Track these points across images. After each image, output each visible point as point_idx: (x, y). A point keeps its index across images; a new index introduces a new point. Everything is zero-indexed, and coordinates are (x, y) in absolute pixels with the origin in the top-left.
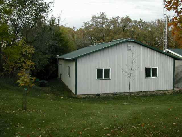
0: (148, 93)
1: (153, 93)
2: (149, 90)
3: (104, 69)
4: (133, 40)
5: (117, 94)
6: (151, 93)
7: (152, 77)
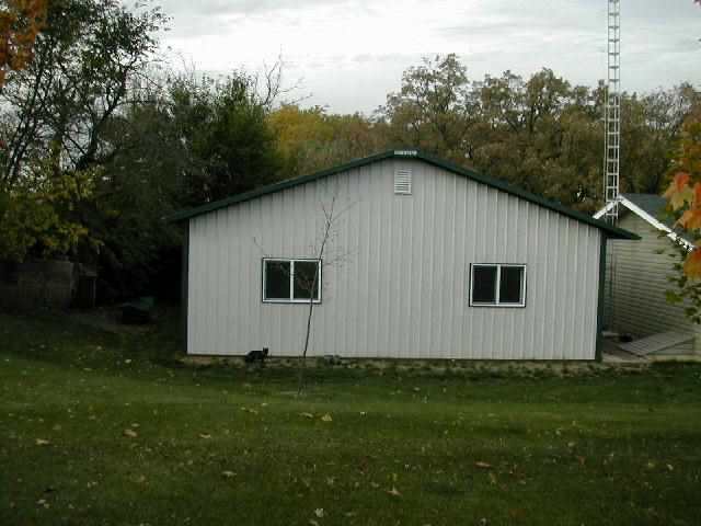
0: (473, 367)
1: (495, 369)
2: (486, 357)
3: (295, 263)
4: (415, 153)
5: (339, 363)
6: (487, 367)
7: (498, 304)
